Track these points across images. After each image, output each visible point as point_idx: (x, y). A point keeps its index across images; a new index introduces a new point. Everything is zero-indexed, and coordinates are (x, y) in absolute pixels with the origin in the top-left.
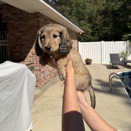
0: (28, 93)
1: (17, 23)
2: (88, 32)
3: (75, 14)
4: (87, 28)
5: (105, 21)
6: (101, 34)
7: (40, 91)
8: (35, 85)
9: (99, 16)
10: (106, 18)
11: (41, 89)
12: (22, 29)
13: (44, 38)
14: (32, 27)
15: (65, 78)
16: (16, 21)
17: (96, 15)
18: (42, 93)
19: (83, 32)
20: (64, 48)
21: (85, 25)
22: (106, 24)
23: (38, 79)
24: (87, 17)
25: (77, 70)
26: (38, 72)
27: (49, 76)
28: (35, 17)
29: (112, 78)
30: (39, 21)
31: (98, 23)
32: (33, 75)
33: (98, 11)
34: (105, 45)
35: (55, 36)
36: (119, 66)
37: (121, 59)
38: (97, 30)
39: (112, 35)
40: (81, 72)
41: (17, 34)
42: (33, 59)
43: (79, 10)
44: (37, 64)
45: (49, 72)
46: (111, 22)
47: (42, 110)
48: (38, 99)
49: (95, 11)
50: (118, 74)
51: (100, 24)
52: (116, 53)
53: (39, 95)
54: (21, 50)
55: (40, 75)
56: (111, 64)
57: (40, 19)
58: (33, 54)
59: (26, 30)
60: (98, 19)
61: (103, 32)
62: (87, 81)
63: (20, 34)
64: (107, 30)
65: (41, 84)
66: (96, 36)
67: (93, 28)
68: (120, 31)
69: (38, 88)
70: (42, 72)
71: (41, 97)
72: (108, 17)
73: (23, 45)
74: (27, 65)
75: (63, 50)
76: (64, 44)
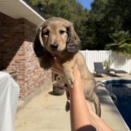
5: (88, 32)
6: (85, 44)
8: (18, 95)
9: (83, 27)
10: (89, 29)
12: (5, 35)
13: (48, 35)
14: (16, 33)
17: (80, 25)
18: (25, 104)
20: (72, 46)
22: (89, 34)
23: (21, 89)
26: (22, 82)
27: (33, 86)
28: (20, 23)
30: (24, 27)
31: (82, 33)
32: (16, 85)
33: (82, 22)
34: (89, 54)
35: (62, 32)
36: (103, 75)
37: (104, 68)
39: (95, 44)
42: (16, 67)
44: (20, 72)
45: (33, 82)
46: (94, 32)
47: (25, 123)
48: (22, 110)
49: (79, 22)
52: (100, 62)
53: (22, 106)
54: (3, 57)
55: (24, 85)
56: (95, 73)
57: (25, 25)
58: (16, 62)
59: (10, 36)
60: (82, 30)
61: (87, 42)
63: (3, 41)
64: (90, 40)
65: (24, 95)
68: (102, 41)
69: (21, 99)
70: (26, 82)
71: (24, 109)
72: (91, 28)
73: (6, 52)
74: (10, 73)
75: (70, 49)
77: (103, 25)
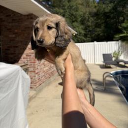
0: (23, 95)
1: (10, 25)
2: (80, 33)
3: (68, 16)
4: (80, 30)
5: (97, 23)
6: (93, 35)
7: (35, 92)
8: (30, 86)
9: (91, 18)
11: (36, 91)
12: (16, 31)
14: (26, 28)
15: (64, 72)
16: (9, 23)
17: (88, 17)
18: (37, 94)
19: (77, 33)
21: (78, 27)
22: (98, 25)
23: (32, 80)
24: (80, 19)
25: (77, 65)
26: (33, 74)
27: (43, 77)
29: (106, 77)
31: (91, 25)
32: (27, 77)
33: (90, 13)
34: (97, 45)
36: (112, 66)
37: (114, 59)
38: (90, 31)
39: (104, 35)
40: (80, 68)
41: (10, 36)
42: (27, 60)
43: (71, 13)
44: (31, 65)
45: (43, 73)
46: (102, 23)
47: (37, 112)
48: (33, 100)
49: (87, 13)
50: (111, 73)
51: (92, 26)
52: (109, 53)
54: (15, 51)
55: (35, 76)
56: (104, 64)
58: (27, 56)
59: (20, 31)
60: (90, 21)
61: (96, 33)
62: (86, 78)
63: (14, 36)
64: (99, 31)
65: (35, 86)
66: (89, 37)
67: (85, 29)
68: (112, 32)
69: (33, 89)
70: (37, 74)
72: (99, 19)
73: (17, 47)
74: (21, 66)
76: (61, 36)
77: (112, 15)
